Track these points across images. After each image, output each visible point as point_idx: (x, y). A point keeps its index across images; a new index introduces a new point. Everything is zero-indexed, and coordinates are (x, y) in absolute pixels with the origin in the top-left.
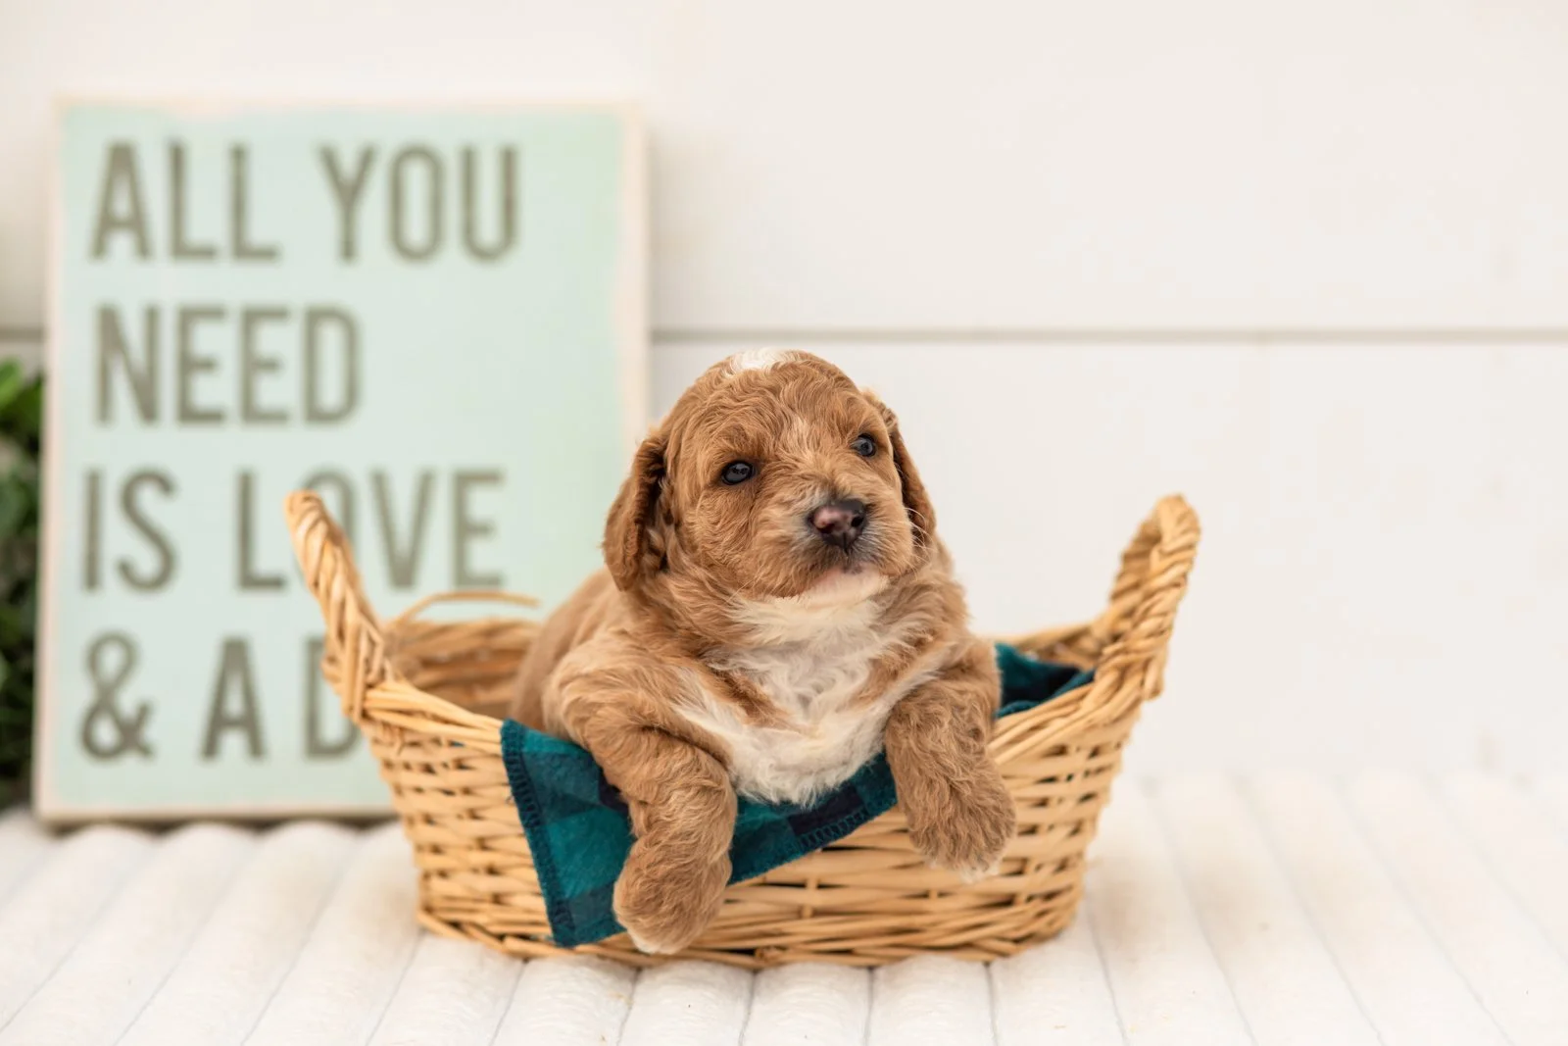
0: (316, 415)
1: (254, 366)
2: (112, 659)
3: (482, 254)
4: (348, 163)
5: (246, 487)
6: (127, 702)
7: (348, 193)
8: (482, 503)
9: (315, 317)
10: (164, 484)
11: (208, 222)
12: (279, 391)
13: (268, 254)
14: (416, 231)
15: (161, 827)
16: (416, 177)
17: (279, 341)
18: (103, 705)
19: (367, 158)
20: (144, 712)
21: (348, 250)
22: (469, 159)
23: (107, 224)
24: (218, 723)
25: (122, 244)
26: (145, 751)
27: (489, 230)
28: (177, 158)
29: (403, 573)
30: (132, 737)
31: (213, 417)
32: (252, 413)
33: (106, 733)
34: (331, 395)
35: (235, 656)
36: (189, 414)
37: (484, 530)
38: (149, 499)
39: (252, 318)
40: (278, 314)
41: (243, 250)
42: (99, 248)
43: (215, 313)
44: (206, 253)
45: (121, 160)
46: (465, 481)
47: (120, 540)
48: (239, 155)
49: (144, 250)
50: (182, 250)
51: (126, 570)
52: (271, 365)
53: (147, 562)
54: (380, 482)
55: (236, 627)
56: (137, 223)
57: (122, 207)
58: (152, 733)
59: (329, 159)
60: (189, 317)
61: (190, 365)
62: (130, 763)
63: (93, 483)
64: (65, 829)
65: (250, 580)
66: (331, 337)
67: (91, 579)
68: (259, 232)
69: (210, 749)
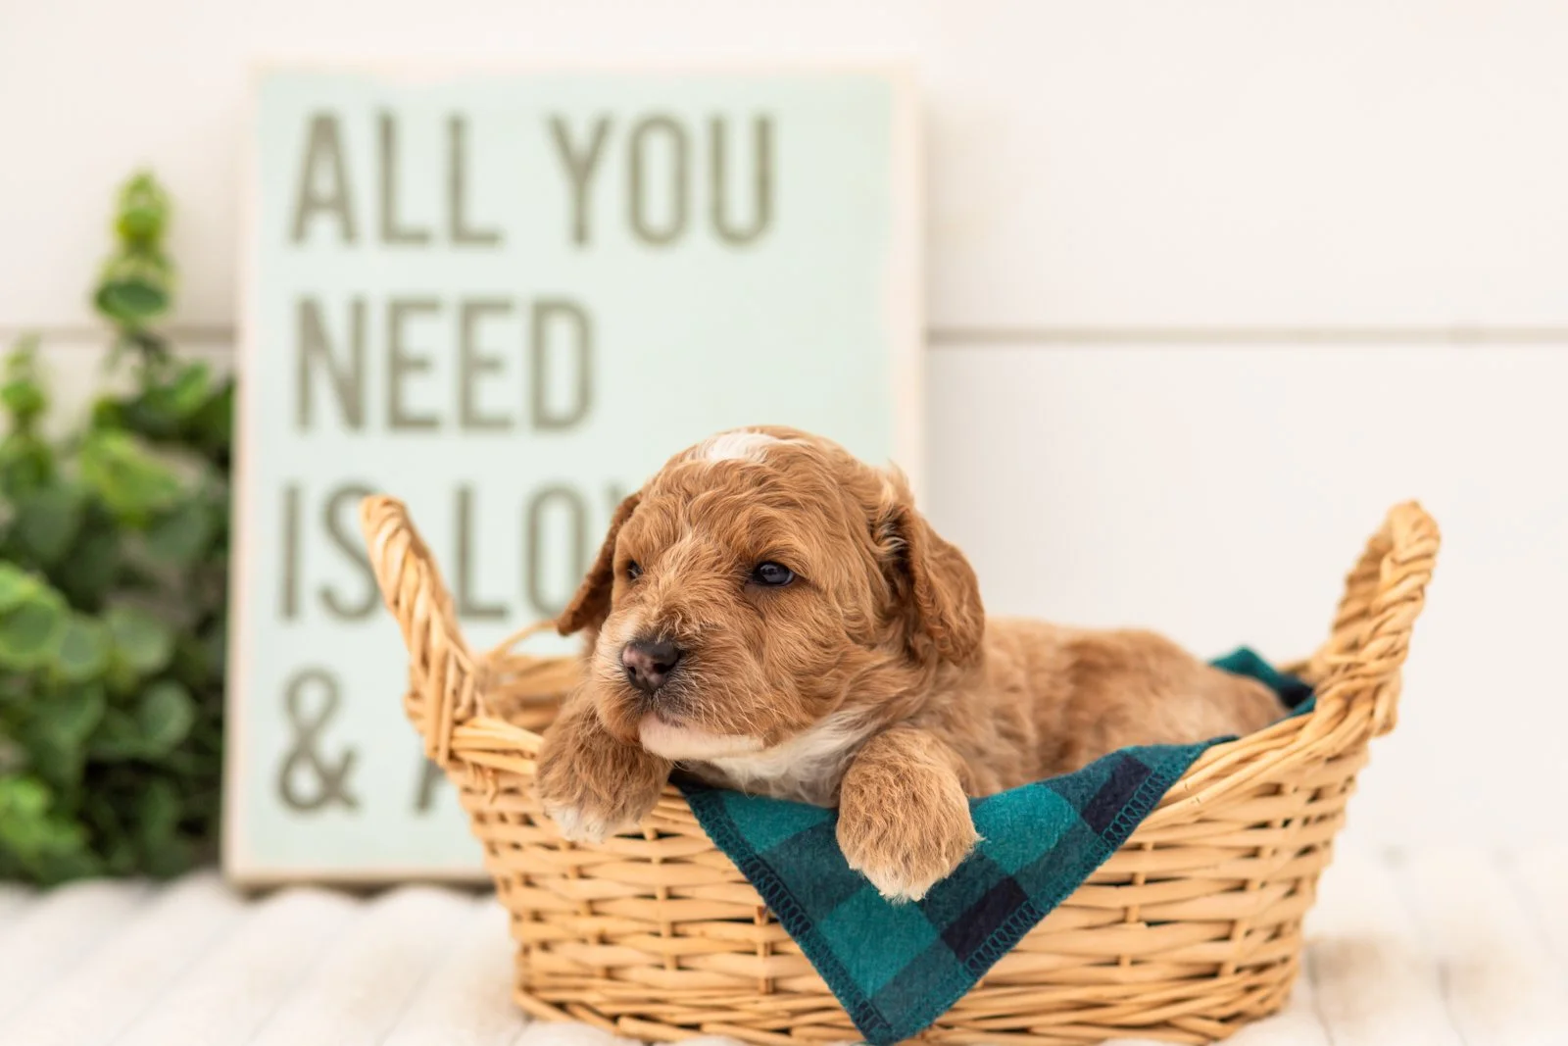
0: (544, 421)
1: (474, 365)
2: (312, 699)
3: (731, 237)
4: (581, 135)
5: (464, 504)
6: (330, 747)
7: (581, 169)
9: (543, 310)
11: (422, 202)
12: (501, 394)
13: (489, 238)
14: (658, 210)
15: (367, 890)
16: (658, 151)
17: (502, 336)
18: (302, 750)
19: (602, 130)
20: (349, 759)
21: (581, 233)
22: (718, 130)
23: (307, 205)
24: (432, 771)
25: (324, 227)
26: (350, 802)
27: (741, 209)
28: (387, 130)
30: (335, 788)
31: (427, 423)
32: (471, 419)
33: (306, 783)
34: (561, 397)
36: (400, 420)
38: (354, 514)
39: (472, 311)
40: (499, 306)
41: (461, 234)
42: (299, 232)
43: (428, 306)
44: (420, 238)
45: (324, 132)
47: (322, 564)
48: (457, 127)
49: (349, 233)
50: (392, 233)
51: (329, 598)
52: (493, 365)
53: (351, 589)
54: (615, 498)
56: (341, 204)
57: (325, 185)
58: (359, 782)
59: (559, 131)
60: (400, 310)
61: (401, 365)
62: (333, 817)
63: (292, 499)
64: (258, 892)
65: (469, 609)
66: (561, 334)
67: (290, 606)
68: (480, 213)
69: (424, 800)
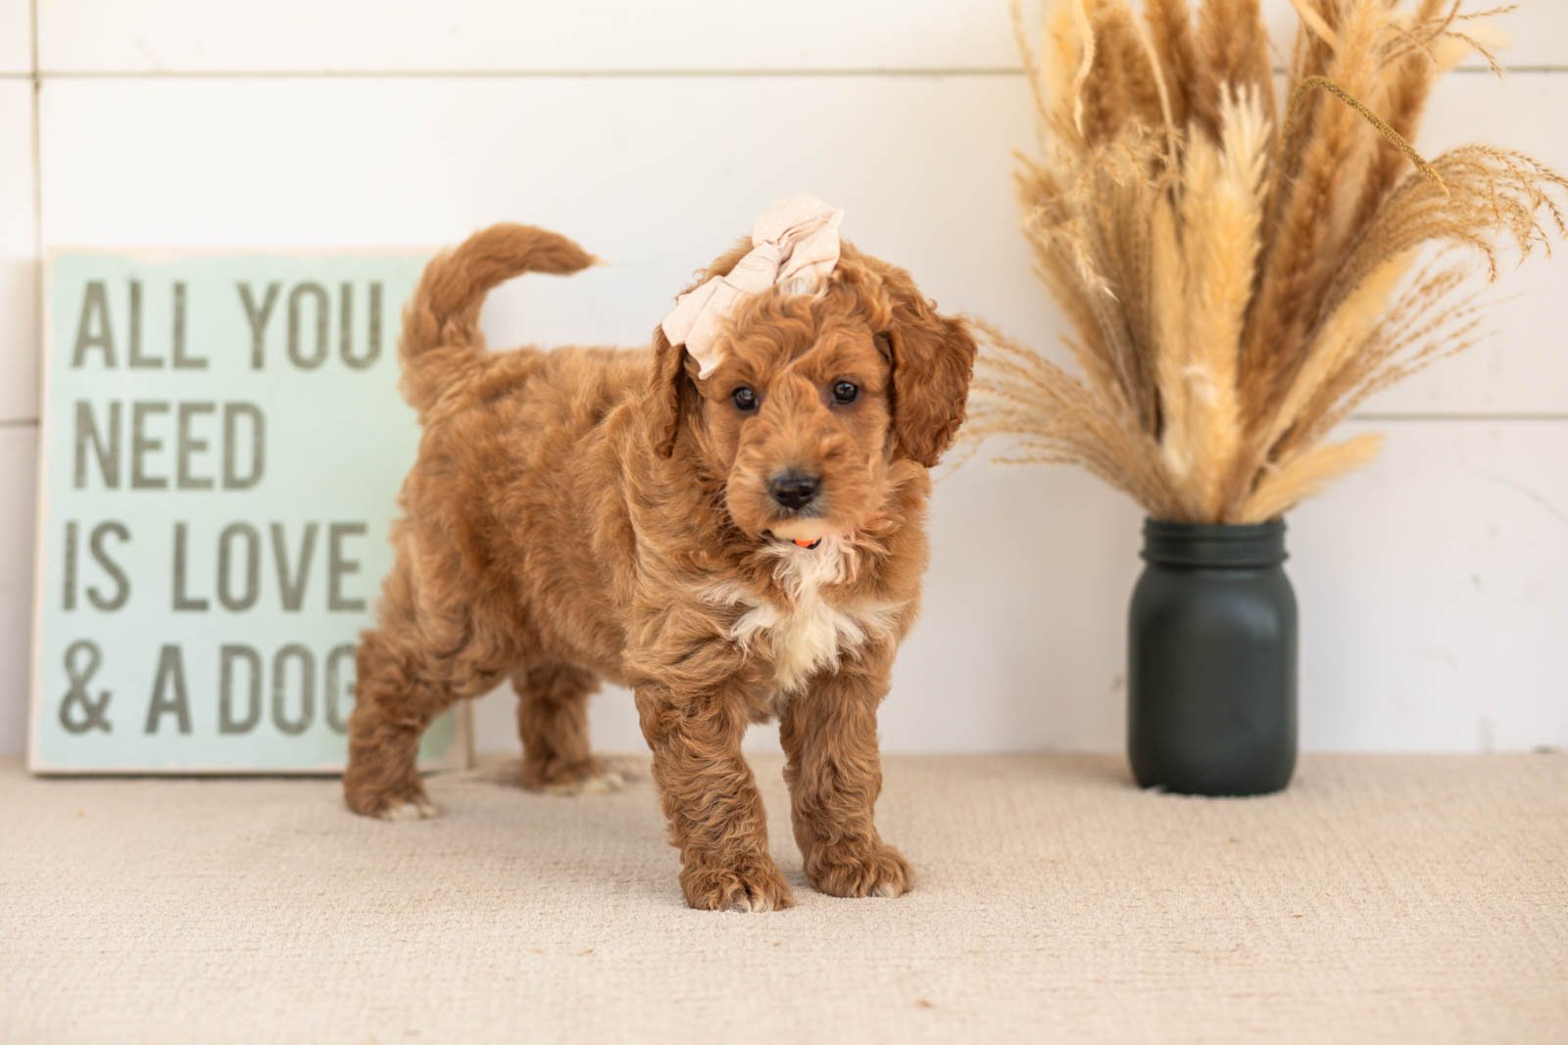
0: (232, 483)
1: (189, 446)
2: (83, 659)
3: (353, 363)
4: (259, 298)
5: (180, 534)
6: (93, 691)
7: (258, 319)
8: (350, 547)
9: (233, 410)
10: (123, 533)
11: (157, 340)
12: (206, 465)
13: (200, 364)
14: (307, 347)
16: (308, 304)
17: (209, 428)
18: (76, 693)
19: (272, 292)
20: (105, 698)
21: (258, 362)
22: (346, 291)
23: (84, 341)
24: (157, 707)
25: (94, 355)
26: (106, 727)
27: (360, 346)
28: (135, 292)
29: (292, 599)
30: (96, 717)
31: (158, 483)
32: (185, 481)
33: (78, 714)
34: (243, 468)
35: (171, 658)
36: (140, 482)
37: (352, 567)
38: (110, 542)
39: (187, 410)
40: (207, 408)
41: (181, 361)
42: (78, 360)
43: (161, 407)
44: (156, 363)
45: (96, 293)
46: (338, 531)
47: (89, 573)
48: (180, 289)
49: (110, 361)
50: (137, 360)
51: (93, 594)
52: (201, 446)
53: (108, 590)
54: (277, 530)
55: (171, 639)
56: (106, 341)
57: (95, 330)
58: (111, 714)
59: (245, 293)
60: (141, 410)
61: (141, 445)
62: (95, 735)
63: (71, 529)
65: (182, 603)
66: (244, 424)
67: (69, 602)
68: (192, 350)
69: (152, 726)
